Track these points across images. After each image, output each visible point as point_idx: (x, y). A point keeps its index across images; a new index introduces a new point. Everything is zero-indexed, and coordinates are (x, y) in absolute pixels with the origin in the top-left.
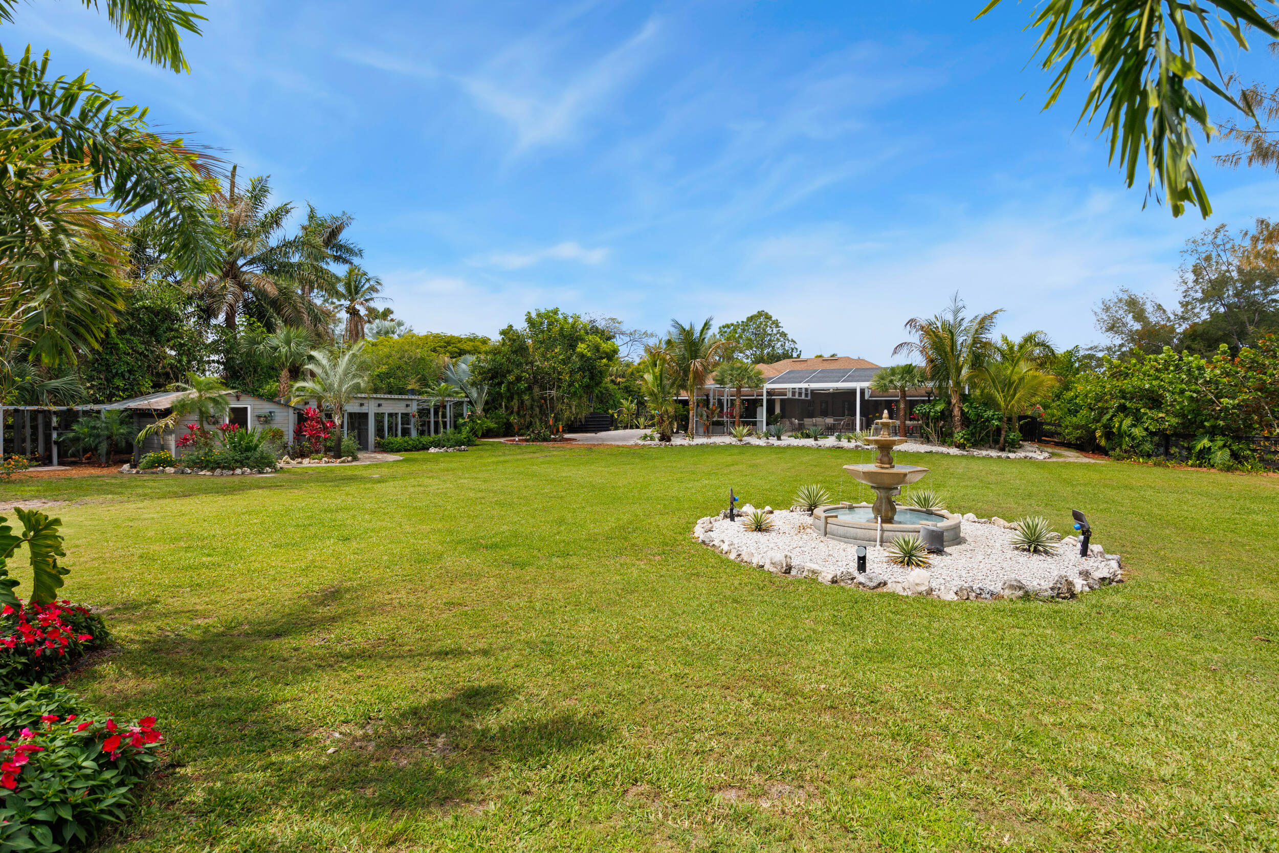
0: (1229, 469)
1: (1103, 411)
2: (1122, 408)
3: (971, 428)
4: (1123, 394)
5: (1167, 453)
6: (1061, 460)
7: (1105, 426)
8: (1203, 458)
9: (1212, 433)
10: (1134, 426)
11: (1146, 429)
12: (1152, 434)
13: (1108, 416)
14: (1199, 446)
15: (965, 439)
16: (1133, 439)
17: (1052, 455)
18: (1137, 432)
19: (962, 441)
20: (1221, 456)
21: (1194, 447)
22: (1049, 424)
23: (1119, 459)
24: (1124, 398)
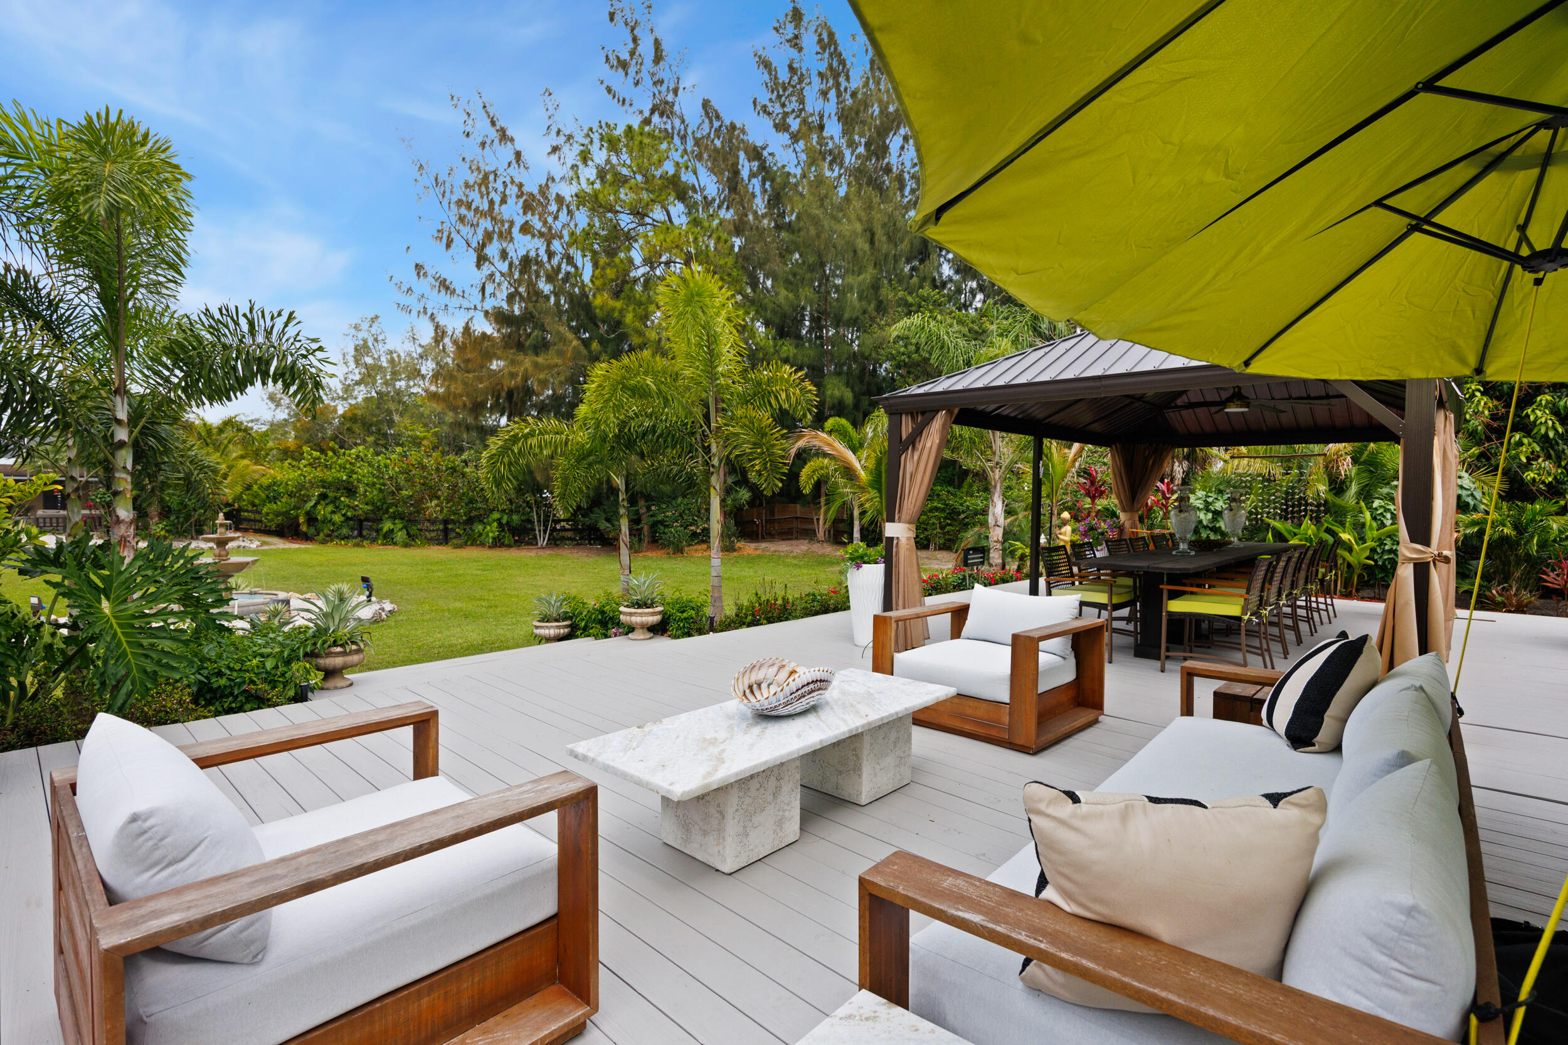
0: (406, 545)
1: (305, 499)
2: (323, 496)
3: (172, 518)
4: (324, 483)
5: (360, 535)
6: (272, 547)
7: (308, 513)
8: (388, 538)
9: (393, 518)
10: (333, 512)
11: (344, 515)
12: (348, 519)
13: (312, 503)
14: (385, 529)
15: (167, 531)
16: (334, 524)
17: (263, 543)
18: (337, 518)
19: (163, 533)
20: (400, 536)
21: (381, 529)
22: (247, 511)
23: (324, 542)
24: (323, 487)
